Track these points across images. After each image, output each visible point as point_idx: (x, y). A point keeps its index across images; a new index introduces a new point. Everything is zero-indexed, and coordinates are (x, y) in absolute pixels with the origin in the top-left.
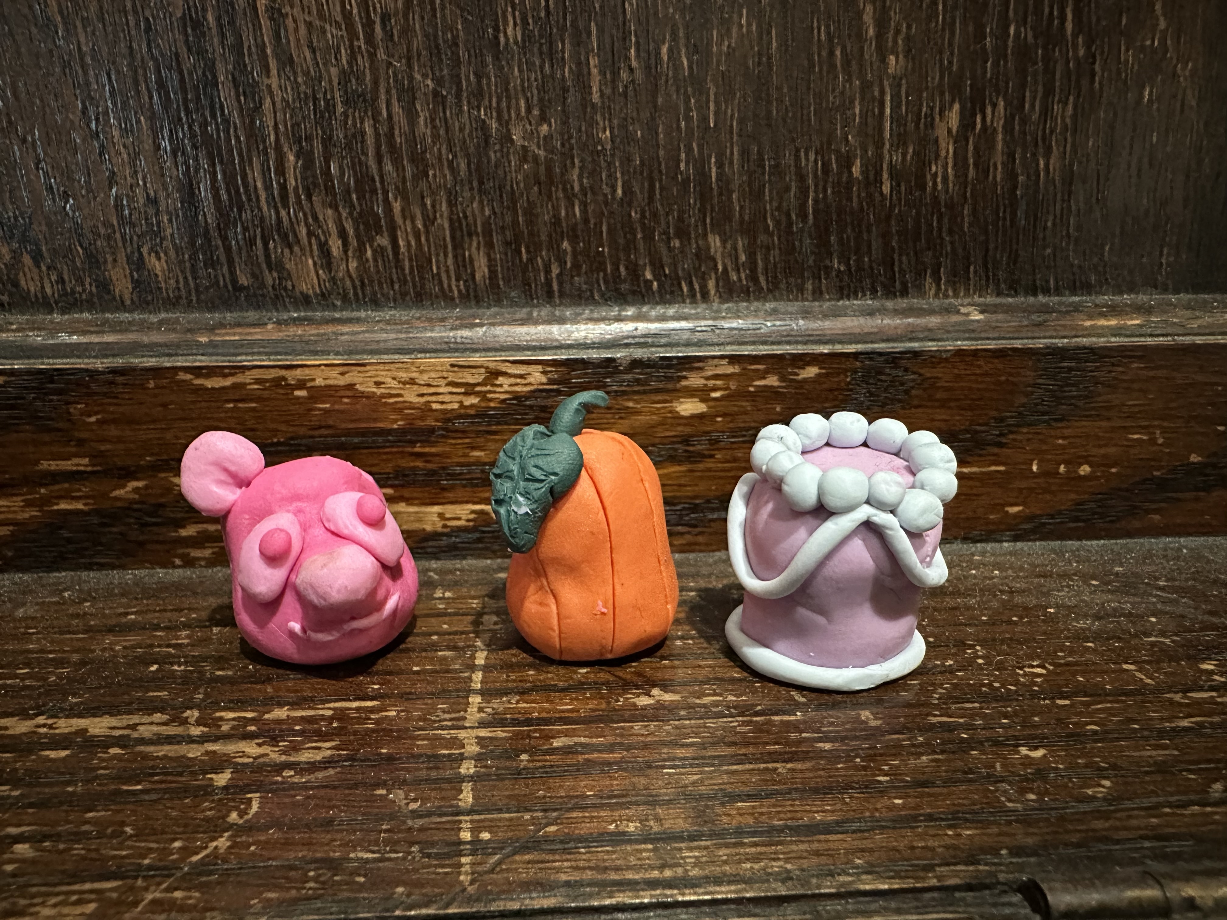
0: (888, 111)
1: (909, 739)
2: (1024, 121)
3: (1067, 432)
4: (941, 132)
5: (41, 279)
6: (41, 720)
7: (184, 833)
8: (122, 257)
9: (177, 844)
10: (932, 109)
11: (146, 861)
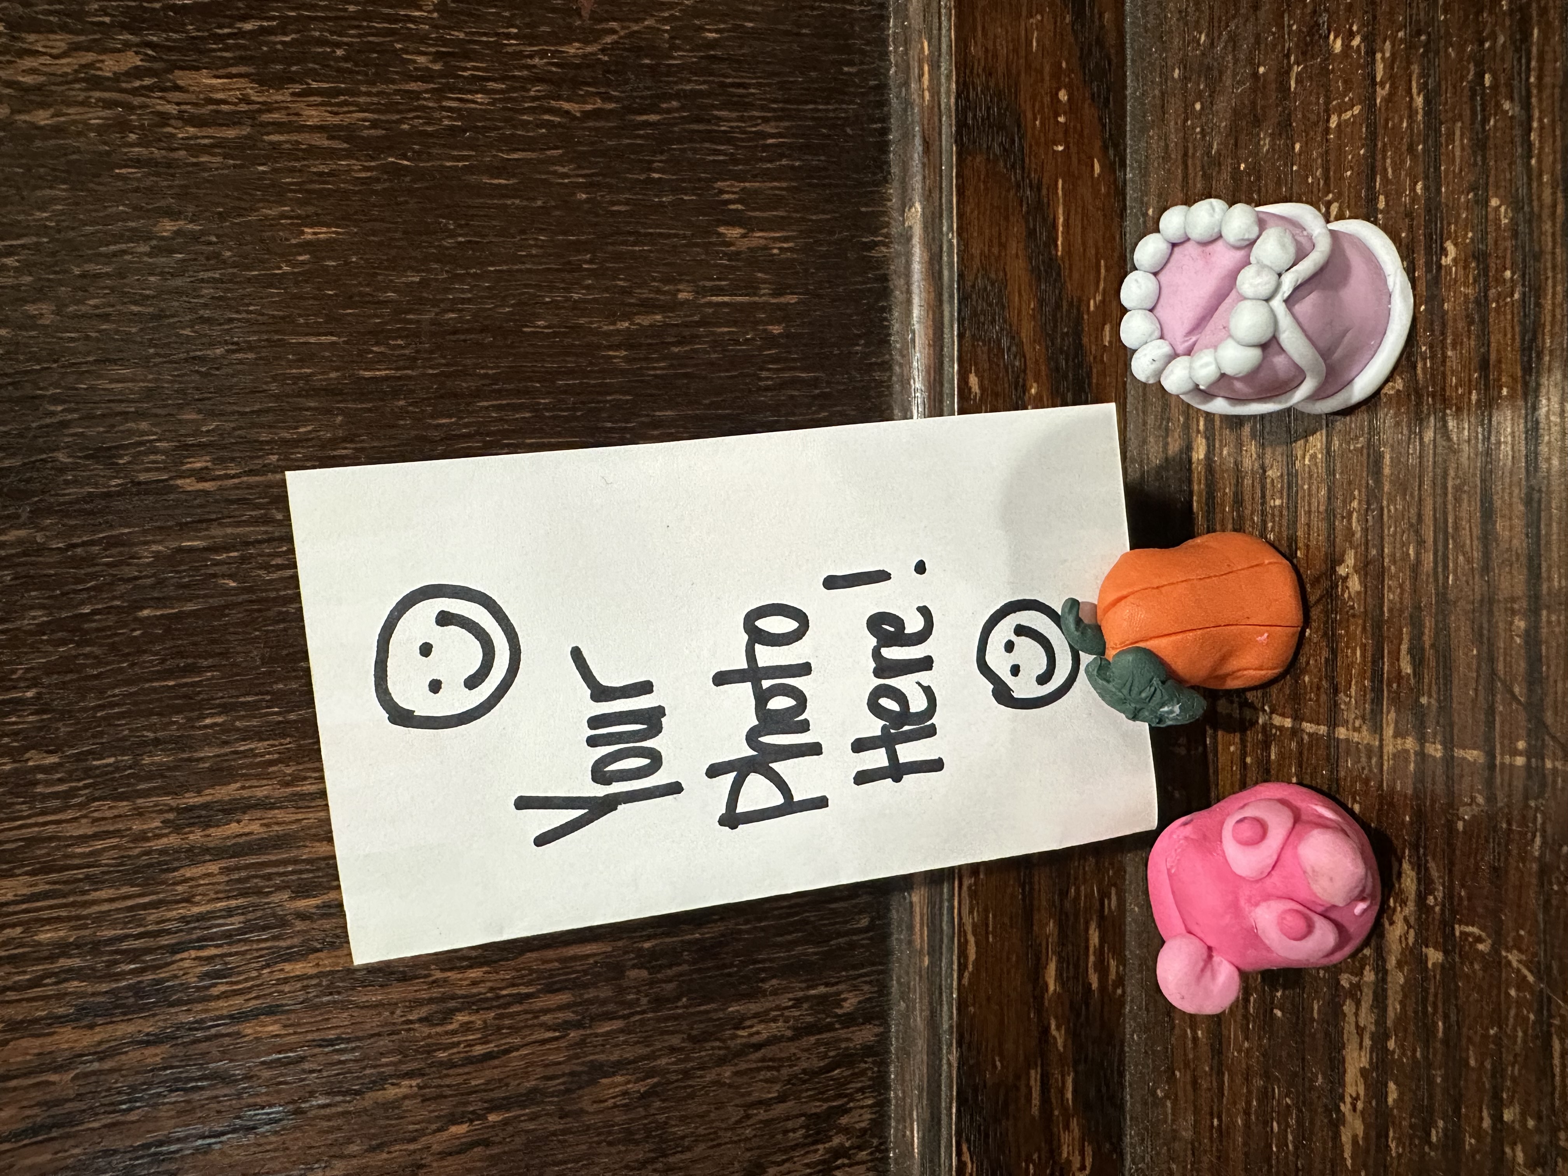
0: (726, 299)
1: (1424, 360)
2: (735, 161)
3: (1029, 115)
4: (744, 245)
5: (862, 1107)
6: (1345, 1108)
7: (1499, 989)
8: (843, 1033)
9: (1513, 992)
10: (725, 254)
11: (1532, 1017)
